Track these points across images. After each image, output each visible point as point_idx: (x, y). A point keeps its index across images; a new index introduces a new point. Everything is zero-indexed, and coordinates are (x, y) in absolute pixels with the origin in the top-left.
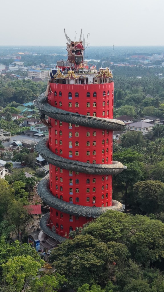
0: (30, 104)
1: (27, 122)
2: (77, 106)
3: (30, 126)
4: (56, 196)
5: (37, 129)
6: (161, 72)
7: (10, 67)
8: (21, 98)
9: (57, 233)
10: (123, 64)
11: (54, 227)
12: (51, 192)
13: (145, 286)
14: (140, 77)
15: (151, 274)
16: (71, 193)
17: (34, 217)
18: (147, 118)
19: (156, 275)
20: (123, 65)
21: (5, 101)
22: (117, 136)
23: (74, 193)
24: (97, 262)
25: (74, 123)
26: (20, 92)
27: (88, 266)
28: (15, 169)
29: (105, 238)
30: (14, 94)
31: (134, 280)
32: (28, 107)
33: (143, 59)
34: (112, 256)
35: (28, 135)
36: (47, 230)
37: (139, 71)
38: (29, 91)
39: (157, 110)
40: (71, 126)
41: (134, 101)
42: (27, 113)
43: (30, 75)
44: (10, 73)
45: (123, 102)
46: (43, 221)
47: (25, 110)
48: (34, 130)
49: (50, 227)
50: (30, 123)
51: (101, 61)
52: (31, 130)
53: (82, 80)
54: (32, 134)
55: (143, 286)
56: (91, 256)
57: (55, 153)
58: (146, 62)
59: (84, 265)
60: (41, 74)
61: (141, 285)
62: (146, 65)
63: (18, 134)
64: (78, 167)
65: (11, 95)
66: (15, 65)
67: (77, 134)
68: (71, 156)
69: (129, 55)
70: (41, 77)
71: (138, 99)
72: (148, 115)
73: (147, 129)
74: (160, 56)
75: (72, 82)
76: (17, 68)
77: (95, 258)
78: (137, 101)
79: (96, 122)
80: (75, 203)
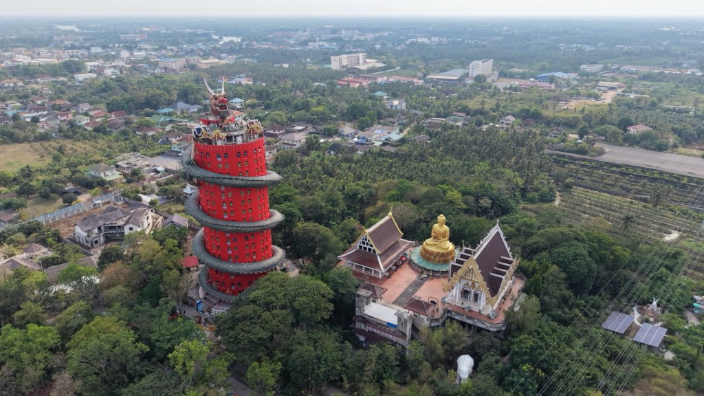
0: (167, 110)
1: (167, 138)
2: (226, 166)
3: (170, 143)
4: (213, 255)
5: (180, 148)
6: (308, 57)
7: (136, 53)
8: (155, 102)
9: (219, 290)
10: (267, 44)
11: (214, 284)
12: (207, 251)
13: (311, 352)
14: (286, 66)
15: (314, 336)
16: (230, 252)
17: (192, 269)
18: (299, 125)
19: (319, 336)
20: (267, 46)
21: (137, 109)
22: (270, 153)
23: (233, 251)
24: (264, 335)
25: (226, 185)
26: (153, 96)
27: (255, 340)
28: (161, 205)
29: (268, 306)
30: (147, 99)
31: (299, 347)
32: (165, 114)
33: (289, 37)
34: (277, 326)
35: (170, 156)
36: (208, 288)
37: (285, 56)
38: (163, 94)
39: (308, 115)
40: (223, 188)
41: (284, 103)
42: (164, 124)
43: (161, 65)
44: (137, 62)
45: (272, 104)
46: (202, 277)
47: (162, 119)
48: (176, 149)
49: (210, 283)
50: (170, 139)
51: (243, 40)
52: (173, 149)
53: (229, 138)
54: (175, 154)
55: (308, 353)
56: (258, 328)
57: (208, 214)
58: (292, 42)
59: (251, 339)
60: (174, 64)
61: (307, 351)
62: (292, 46)
63: (158, 154)
64: (235, 228)
65: (143, 101)
66: (141, 49)
67: (230, 195)
68: (226, 217)
69: (272, 31)
70: (174, 68)
71: (288, 100)
72: (299, 121)
73: (300, 141)
74: (306, 33)
75: (219, 143)
76: (143, 53)
77: (261, 330)
78: (287, 103)
79: (249, 182)
80: (234, 262)
